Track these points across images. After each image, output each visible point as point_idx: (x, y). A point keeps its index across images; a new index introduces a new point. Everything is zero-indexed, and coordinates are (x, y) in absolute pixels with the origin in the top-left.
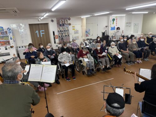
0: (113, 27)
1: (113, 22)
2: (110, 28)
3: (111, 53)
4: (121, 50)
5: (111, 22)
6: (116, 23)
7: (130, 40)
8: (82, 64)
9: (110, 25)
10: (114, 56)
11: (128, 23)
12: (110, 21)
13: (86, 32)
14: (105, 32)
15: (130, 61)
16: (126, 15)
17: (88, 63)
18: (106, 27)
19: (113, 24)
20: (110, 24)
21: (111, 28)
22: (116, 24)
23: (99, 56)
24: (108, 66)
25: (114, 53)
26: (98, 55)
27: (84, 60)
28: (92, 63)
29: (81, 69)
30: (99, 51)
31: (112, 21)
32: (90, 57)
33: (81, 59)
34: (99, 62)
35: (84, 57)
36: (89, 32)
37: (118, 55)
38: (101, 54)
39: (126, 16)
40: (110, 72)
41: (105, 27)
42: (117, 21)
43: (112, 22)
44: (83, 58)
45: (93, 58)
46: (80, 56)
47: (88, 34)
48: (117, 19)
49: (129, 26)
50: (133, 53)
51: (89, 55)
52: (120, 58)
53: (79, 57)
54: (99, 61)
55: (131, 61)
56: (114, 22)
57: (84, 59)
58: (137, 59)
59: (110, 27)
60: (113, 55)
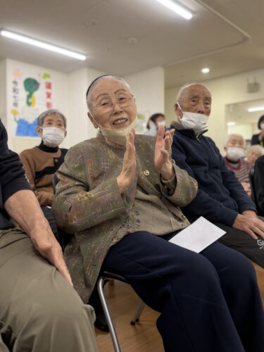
0: (30, 121)
1: (29, 97)
5: (15, 90)
9: (10, 107)
12: (10, 86)
19: (29, 104)
20: (10, 100)
21: (21, 123)
31: (21, 86)
42: (49, 95)
43: (23, 94)
48: (49, 86)
56: (36, 94)
59: (10, 116)
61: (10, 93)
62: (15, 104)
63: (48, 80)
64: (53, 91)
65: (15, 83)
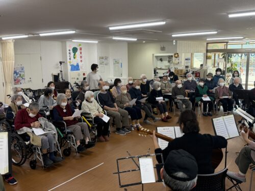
0: (75, 65)
1: (74, 55)
2: (69, 68)
3: (90, 114)
4: (105, 106)
5: (70, 53)
6: (81, 57)
7: (114, 88)
8: (27, 143)
9: (68, 60)
10: (95, 118)
11: (103, 58)
12: (68, 52)
13: (15, 72)
14: (59, 74)
15: (123, 127)
16: (99, 42)
17: (45, 137)
18: (61, 63)
19: (74, 58)
20: (68, 58)
21: (72, 66)
22: (80, 59)
23: (65, 121)
24: (87, 140)
25: (94, 113)
26: (65, 118)
27: (33, 132)
28: (54, 137)
29: (26, 156)
30: (65, 111)
31: (71, 51)
32: (46, 124)
33: (25, 129)
34: (68, 133)
35: (32, 125)
36: (22, 74)
37: (102, 116)
38: (71, 116)
39: (97, 44)
40: (92, 152)
41: (57, 65)
42: (81, 53)
43: (72, 54)
44: (30, 127)
45: (53, 127)
46: (22, 123)
47: (20, 78)
48: (81, 49)
49: (106, 64)
50: (126, 111)
51: (42, 121)
52: (106, 121)
53: (19, 127)
54: (67, 131)
55: (125, 127)
56: (77, 53)
57: (34, 129)
58: (134, 121)
59: (69, 64)
60: (93, 117)
61: (68, 55)
62: (70, 59)
63: (80, 47)
64: (82, 51)
65: (69, 50)
